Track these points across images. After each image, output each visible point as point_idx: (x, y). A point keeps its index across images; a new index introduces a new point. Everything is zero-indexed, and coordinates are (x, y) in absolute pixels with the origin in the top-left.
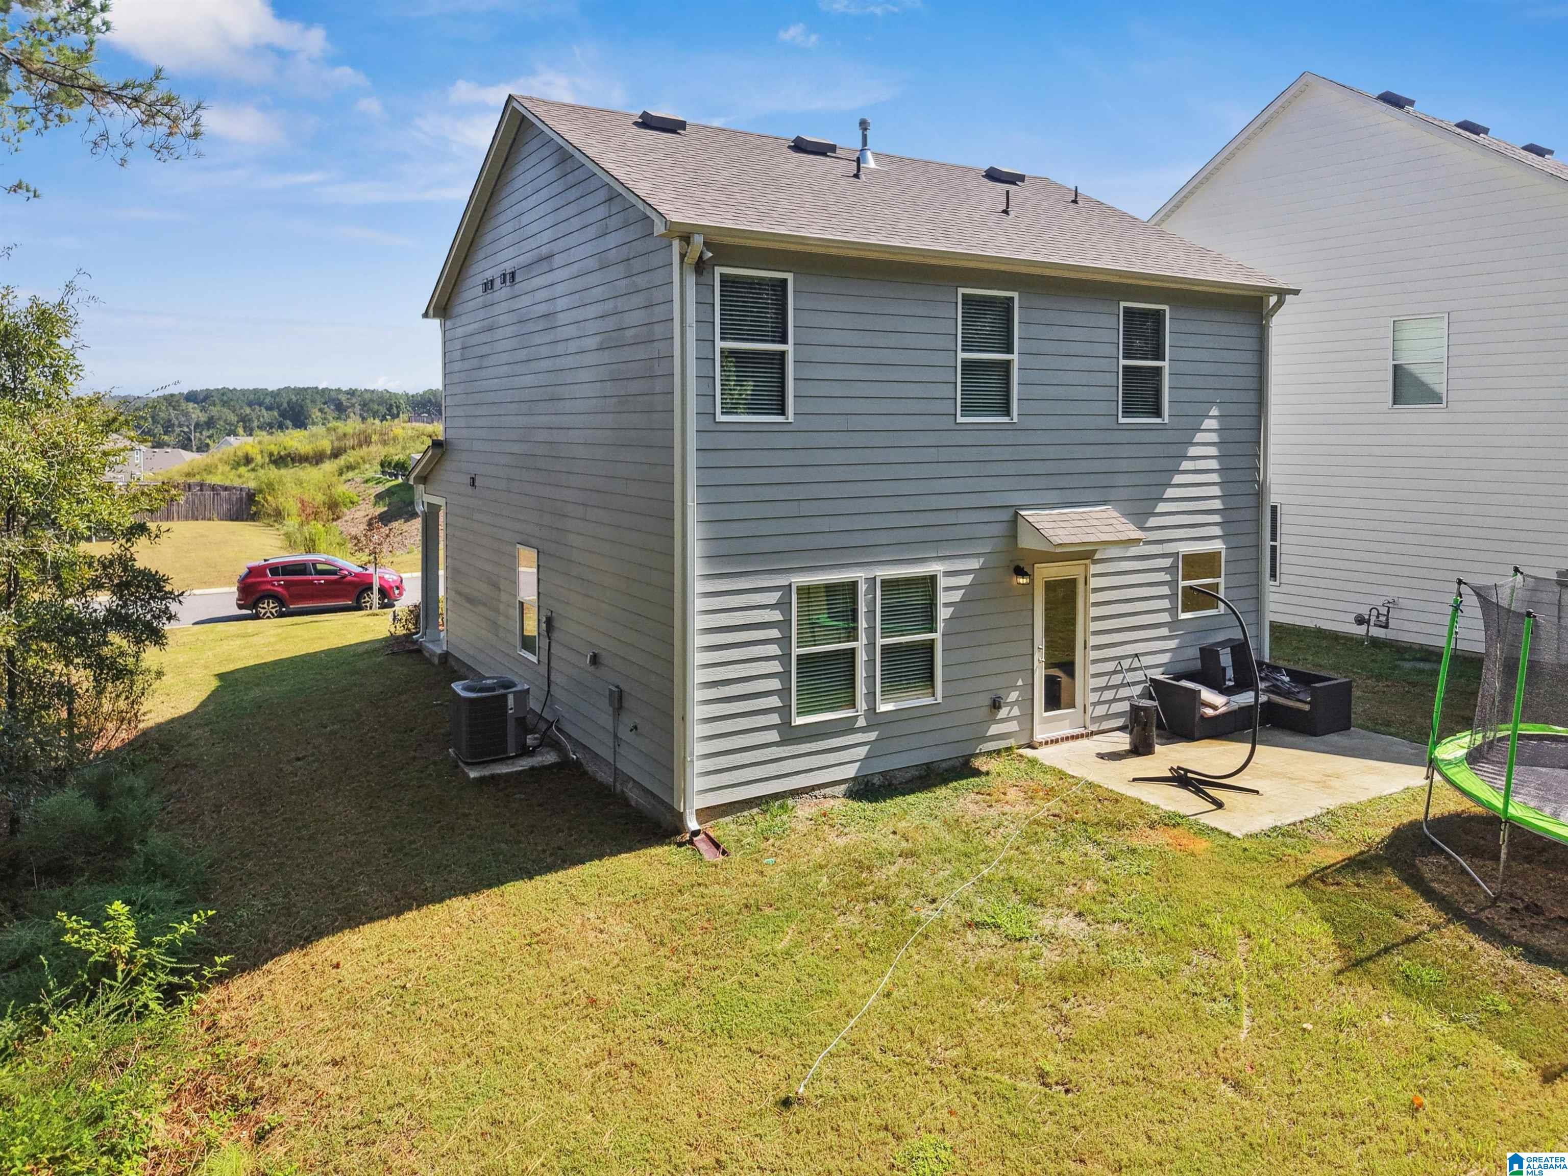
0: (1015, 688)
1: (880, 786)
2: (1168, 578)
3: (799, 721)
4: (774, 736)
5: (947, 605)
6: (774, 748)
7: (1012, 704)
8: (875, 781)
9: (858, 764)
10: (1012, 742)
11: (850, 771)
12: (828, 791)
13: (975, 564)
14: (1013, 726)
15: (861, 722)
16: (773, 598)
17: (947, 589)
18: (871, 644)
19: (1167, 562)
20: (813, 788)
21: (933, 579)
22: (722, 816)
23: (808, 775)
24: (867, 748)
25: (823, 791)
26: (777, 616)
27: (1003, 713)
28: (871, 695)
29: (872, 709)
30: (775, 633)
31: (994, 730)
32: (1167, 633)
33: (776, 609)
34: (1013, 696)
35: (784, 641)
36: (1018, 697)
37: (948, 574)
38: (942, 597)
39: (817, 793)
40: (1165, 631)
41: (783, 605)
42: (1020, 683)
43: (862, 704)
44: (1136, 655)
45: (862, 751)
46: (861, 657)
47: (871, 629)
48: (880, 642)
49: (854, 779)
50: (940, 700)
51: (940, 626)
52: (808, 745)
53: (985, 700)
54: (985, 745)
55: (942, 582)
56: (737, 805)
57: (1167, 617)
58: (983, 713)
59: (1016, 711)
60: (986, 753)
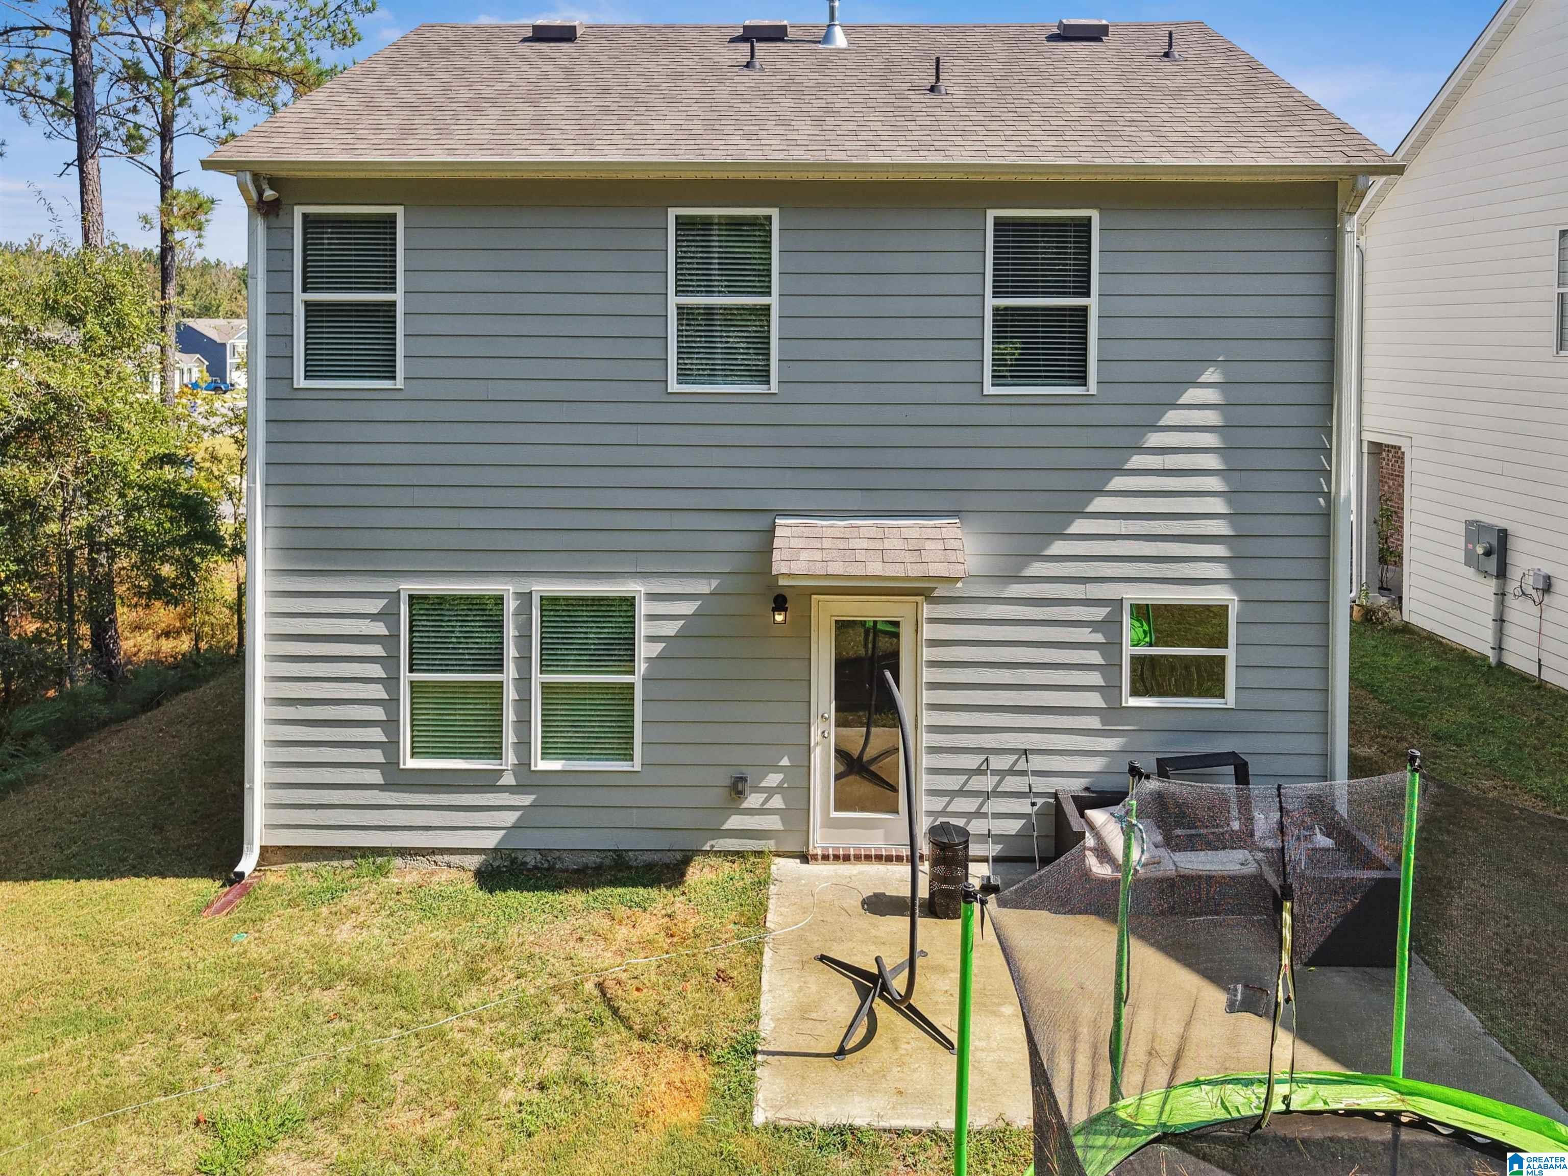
0: (777, 768)
1: (536, 867)
2: (1099, 638)
3: (411, 763)
4: (375, 777)
5: (651, 639)
6: (377, 791)
7: (771, 792)
8: (527, 859)
9: (503, 832)
10: (769, 845)
11: (490, 840)
12: (455, 859)
13: (704, 587)
14: (773, 823)
15: (508, 779)
16: (374, 606)
17: (651, 617)
18: (524, 680)
19: (1100, 613)
20: (433, 851)
21: (629, 602)
22: (304, 860)
23: (425, 833)
24: (517, 814)
25: (447, 858)
26: (379, 629)
27: (753, 800)
28: (523, 744)
29: (524, 763)
30: (376, 650)
31: (735, 822)
32: (1099, 726)
33: (380, 621)
34: (773, 779)
35: (390, 661)
36: (782, 782)
37: (652, 597)
38: (643, 629)
39: (438, 858)
40: (1094, 722)
41: (388, 616)
42: (785, 762)
43: (510, 758)
44: (1025, 752)
45: (510, 818)
46: (510, 694)
47: (524, 660)
48: (538, 678)
49: (495, 850)
50: (638, 768)
51: (641, 667)
52: (427, 796)
53: (723, 778)
54: (721, 841)
55: (643, 608)
56: (326, 852)
57: (1095, 700)
58: (716, 796)
59: (777, 802)
60: (726, 854)
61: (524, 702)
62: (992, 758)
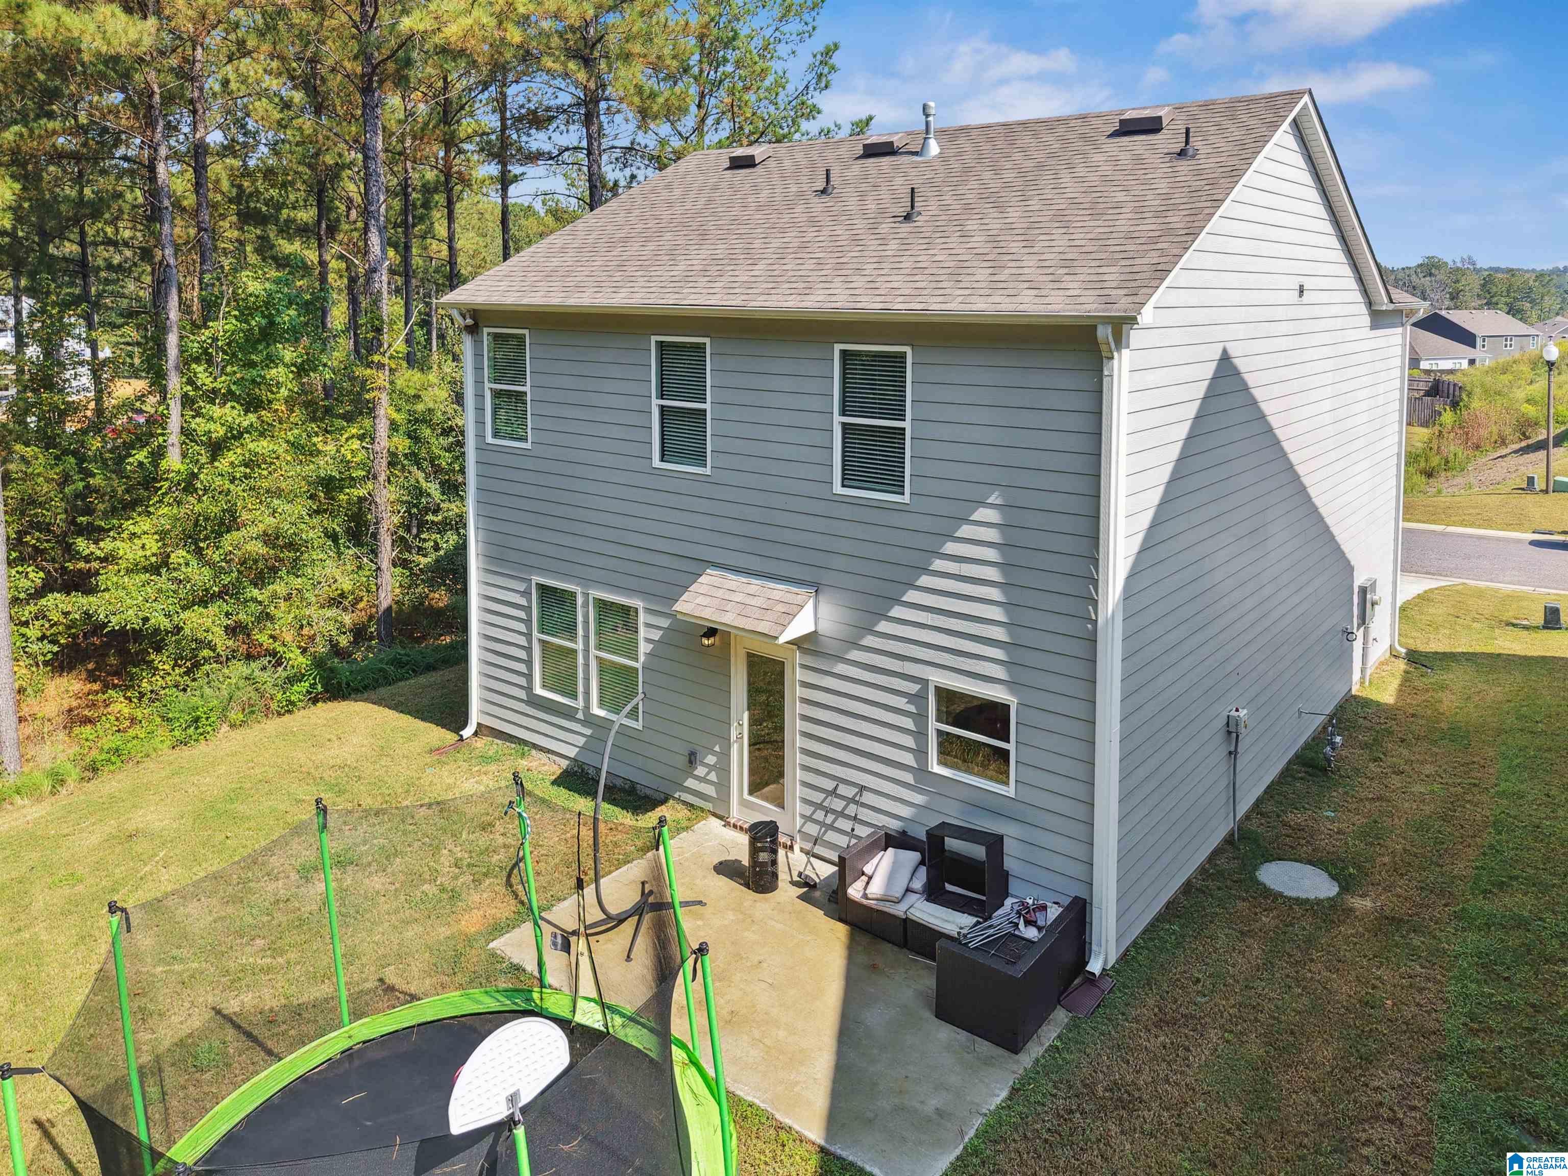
0: (713, 752)
2: (912, 708)
3: (538, 690)
4: (523, 694)
5: (646, 639)
6: (524, 704)
7: (710, 768)
9: (578, 749)
11: (572, 752)
12: (554, 758)
14: (710, 791)
15: (580, 715)
16: (521, 586)
17: (646, 624)
18: (587, 651)
19: (914, 688)
21: (635, 611)
24: (584, 740)
26: (524, 602)
27: (700, 771)
28: (587, 694)
29: (587, 707)
30: (522, 615)
31: (691, 783)
32: (912, 782)
33: (523, 596)
34: (711, 759)
35: (529, 623)
36: (716, 762)
37: (646, 610)
38: (642, 631)
40: (907, 777)
41: (528, 594)
42: (717, 749)
43: (581, 701)
44: (860, 787)
45: (581, 741)
46: (581, 659)
47: (587, 638)
48: (593, 652)
49: (575, 760)
50: (641, 728)
51: (641, 658)
52: (545, 714)
53: (684, 750)
54: (683, 794)
55: (642, 618)
57: (909, 759)
58: (682, 761)
59: (713, 777)
60: (685, 803)
61: (587, 665)
62: (841, 786)
